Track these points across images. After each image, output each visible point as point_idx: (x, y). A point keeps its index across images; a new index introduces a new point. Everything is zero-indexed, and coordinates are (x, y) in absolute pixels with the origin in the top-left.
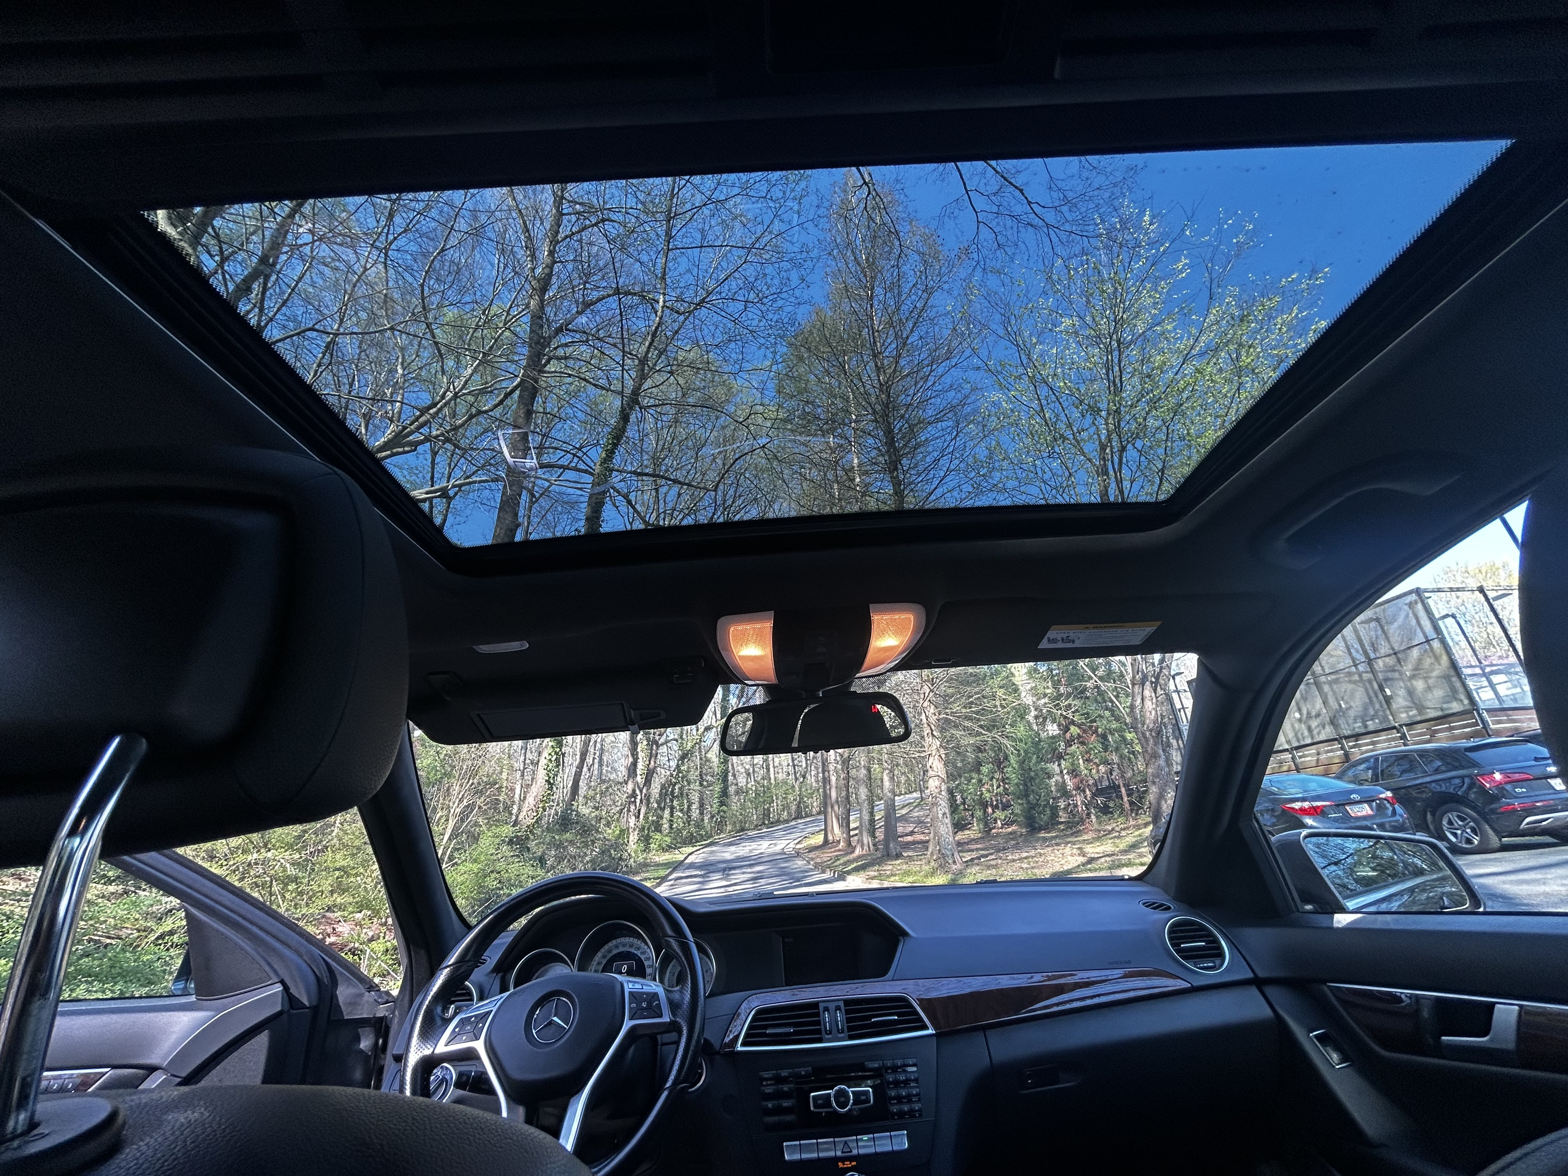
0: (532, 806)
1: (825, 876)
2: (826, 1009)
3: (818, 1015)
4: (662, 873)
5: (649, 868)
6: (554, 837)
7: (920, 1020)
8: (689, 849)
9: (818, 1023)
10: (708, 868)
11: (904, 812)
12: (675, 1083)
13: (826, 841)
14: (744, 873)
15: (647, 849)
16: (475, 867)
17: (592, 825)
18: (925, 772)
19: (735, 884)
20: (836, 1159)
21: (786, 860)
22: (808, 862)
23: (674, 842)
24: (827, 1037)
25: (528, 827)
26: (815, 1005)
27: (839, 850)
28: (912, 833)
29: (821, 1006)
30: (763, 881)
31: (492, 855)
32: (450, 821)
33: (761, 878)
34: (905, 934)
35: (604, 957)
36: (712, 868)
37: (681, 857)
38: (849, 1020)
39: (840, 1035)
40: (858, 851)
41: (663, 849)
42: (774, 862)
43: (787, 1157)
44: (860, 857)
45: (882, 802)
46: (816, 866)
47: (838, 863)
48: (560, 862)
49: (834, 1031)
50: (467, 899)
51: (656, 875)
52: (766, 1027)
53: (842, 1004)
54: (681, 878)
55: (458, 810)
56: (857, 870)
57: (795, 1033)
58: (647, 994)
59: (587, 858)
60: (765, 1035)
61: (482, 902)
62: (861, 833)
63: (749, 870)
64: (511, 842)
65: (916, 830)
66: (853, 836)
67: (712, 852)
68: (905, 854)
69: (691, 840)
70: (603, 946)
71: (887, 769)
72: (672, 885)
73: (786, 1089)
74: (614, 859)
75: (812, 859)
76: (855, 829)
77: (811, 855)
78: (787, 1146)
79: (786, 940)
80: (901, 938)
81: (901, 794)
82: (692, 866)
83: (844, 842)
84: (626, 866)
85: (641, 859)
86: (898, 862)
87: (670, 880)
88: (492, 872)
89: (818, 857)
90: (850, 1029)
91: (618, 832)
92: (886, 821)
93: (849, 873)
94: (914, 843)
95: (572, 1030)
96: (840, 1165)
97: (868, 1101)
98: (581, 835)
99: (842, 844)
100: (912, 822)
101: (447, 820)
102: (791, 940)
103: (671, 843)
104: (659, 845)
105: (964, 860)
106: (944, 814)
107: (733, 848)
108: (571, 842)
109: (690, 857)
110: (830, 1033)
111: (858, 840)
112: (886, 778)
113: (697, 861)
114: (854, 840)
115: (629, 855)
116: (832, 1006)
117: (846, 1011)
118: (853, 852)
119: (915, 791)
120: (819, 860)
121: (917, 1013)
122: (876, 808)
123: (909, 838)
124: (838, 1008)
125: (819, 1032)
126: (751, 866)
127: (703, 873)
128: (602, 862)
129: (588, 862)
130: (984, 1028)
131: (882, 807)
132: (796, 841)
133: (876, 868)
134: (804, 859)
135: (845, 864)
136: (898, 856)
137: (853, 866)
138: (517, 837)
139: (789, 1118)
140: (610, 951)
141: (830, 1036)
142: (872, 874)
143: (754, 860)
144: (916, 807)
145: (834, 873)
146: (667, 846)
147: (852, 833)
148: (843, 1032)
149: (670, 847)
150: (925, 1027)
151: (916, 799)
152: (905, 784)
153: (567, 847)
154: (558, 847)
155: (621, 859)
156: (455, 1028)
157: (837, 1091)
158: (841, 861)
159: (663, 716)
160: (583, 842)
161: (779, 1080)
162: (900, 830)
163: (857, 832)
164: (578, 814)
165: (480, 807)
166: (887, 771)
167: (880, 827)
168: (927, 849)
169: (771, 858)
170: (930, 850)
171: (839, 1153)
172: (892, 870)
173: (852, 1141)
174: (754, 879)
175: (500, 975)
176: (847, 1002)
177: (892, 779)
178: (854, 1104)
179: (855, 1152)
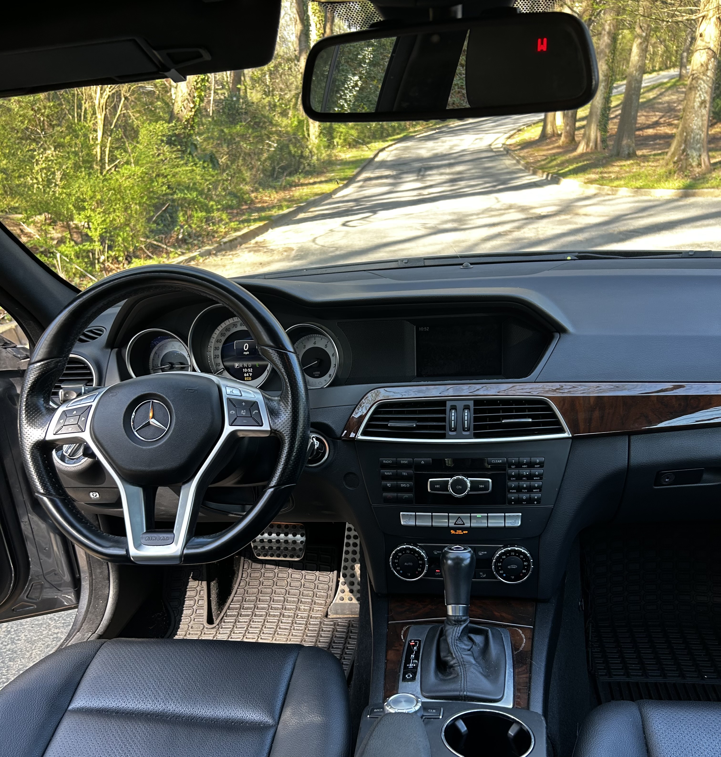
0: (186, 95)
1: (536, 178)
2: (454, 408)
3: (444, 412)
4: (350, 173)
5: (334, 167)
6: (222, 131)
7: (558, 423)
8: (378, 145)
9: (443, 420)
10: (401, 167)
11: (651, 95)
12: (279, 484)
13: (544, 136)
14: (442, 174)
15: (330, 145)
16: (138, 170)
17: (264, 116)
18: (694, 39)
19: (431, 186)
20: (449, 528)
21: (491, 159)
22: (518, 162)
23: (362, 136)
24: (451, 433)
25: (187, 121)
26: (443, 403)
27: (559, 147)
28: (656, 124)
29: (449, 404)
30: (463, 183)
31: (153, 156)
32: (98, 115)
33: (461, 179)
34: (562, 330)
35: (222, 334)
36: (405, 168)
37: (369, 154)
38: (476, 419)
39: (465, 433)
40: (581, 148)
41: (350, 144)
42: (478, 162)
43: (402, 523)
44: (582, 155)
45: (625, 82)
46: (527, 167)
47: (554, 163)
48: (235, 160)
49: (460, 427)
50: (140, 204)
51: (342, 175)
52: (388, 420)
53: (471, 403)
54: (370, 179)
55: (103, 101)
56: (576, 172)
57: (418, 427)
58: (246, 402)
59: (265, 155)
60: (386, 427)
61: (157, 207)
62: (588, 125)
63: (448, 170)
64: (170, 142)
65: (662, 120)
66: (580, 128)
67: (406, 149)
68: (639, 153)
69: (382, 133)
70: (219, 324)
71: (640, 36)
72: (361, 187)
73: (405, 474)
74: (294, 156)
75: (524, 158)
76: (582, 119)
77: (523, 153)
78: (403, 515)
79: (421, 329)
80: (557, 335)
81: (654, 71)
82: (383, 164)
83: (566, 137)
84: (309, 165)
85: (324, 155)
86: (629, 162)
87: (359, 181)
88: (158, 175)
89: (531, 155)
90: (476, 427)
91: (296, 123)
92: (623, 109)
93: (565, 175)
94: (655, 137)
95: (171, 432)
96: (453, 532)
97: (486, 488)
98: (253, 128)
99: (563, 138)
100: (659, 110)
101: (94, 113)
102: (427, 329)
103: (358, 137)
104: (345, 140)
105: (713, 161)
106: (703, 102)
107: (430, 144)
108: (243, 137)
109: (381, 154)
110: (455, 430)
111: (584, 135)
112: (635, 50)
113: (389, 159)
114: (579, 134)
115: (311, 152)
116: (460, 405)
117: (476, 411)
118: (575, 149)
119: (674, 66)
120: (531, 160)
121: (554, 415)
122: (614, 91)
123: (650, 132)
124: (467, 407)
125: (443, 428)
126: (450, 165)
127: (394, 173)
128: (281, 159)
129: (265, 160)
130: (630, 434)
131: (623, 89)
132: (508, 135)
133: (599, 170)
134: (514, 158)
135: (562, 164)
136: (631, 156)
137: (571, 167)
138: (175, 135)
139: (406, 495)
140: (227, 329)
141: (454, 433)
142: (593, 176)
143: (455, 158)
144: (670, 88)
145: (548, 175)
146: (354, 140)
147: (578, 124)
148: (468, 430)
149: (357, 142)
150: (562, 431)
151: (672, 77)
152: (662, 56)
153: (239, 142)
154: (230, 143)
155: (302, 156)
156: (60, 419)
157: (454, 481)
158: (559, 161)
159: (207, 57)
160: (257, 137)
161: (398, 466)
162: (641, 120)
163: (584, 123)
164: (246, 102)
165: (126, 98)
166: (639, 41)
167: (616, 117)
168: (669, 145)
169: (475, 156)
170: (672, 149)
171: (452, 525)
172: (619, 172)
173: (466, 517)
174: (453, 181)
175: (116, 350)
176: (477, 402)
177: (644, 51)
178: (471, 490)
179: (467, 525)
